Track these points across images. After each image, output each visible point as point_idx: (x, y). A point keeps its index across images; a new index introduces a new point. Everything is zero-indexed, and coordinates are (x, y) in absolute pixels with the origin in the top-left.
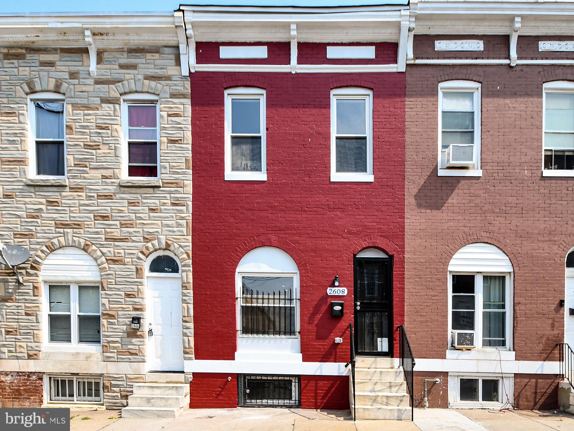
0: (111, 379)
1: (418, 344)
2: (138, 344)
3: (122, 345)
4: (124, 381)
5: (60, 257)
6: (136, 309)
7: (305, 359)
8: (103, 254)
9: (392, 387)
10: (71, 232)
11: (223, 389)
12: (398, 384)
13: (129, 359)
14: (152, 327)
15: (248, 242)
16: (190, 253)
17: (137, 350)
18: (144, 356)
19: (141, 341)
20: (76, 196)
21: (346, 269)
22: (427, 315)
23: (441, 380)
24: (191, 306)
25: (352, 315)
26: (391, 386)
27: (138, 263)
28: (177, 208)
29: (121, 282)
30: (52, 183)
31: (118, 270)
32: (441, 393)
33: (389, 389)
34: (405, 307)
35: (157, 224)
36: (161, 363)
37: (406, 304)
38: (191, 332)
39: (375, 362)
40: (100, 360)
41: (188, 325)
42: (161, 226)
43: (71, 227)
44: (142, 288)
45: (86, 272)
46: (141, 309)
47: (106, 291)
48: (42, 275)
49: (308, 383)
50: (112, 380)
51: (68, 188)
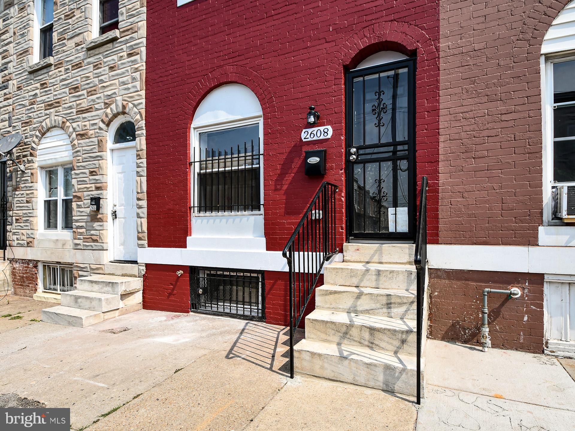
0: (79, 269)
1: (469, 216)
2: (99, 229)
3: (87, 230)
4: (89, 272)
5: (48, 140)
6: (98, 188)
7: (270, 247)
8: (74, 129)
9: (392, 305)
10: (53, 111)
11: (175, 286)
12: (405, 301)
13: (91, 246)
14: (117, 208)
15: (201, 83)
16: (143, 112)
17: (98, 236)
18: (103, 243)
19: (101, 226)
20: (58, 73)
21: (331, 94)
22: (490, 154)
23: (526, 291)
24: (144, 179)
25: (341, 170)
26: (391, 303)
27: (99, 134)
28: (131, 60)
29: (87, 158)
30: (42, 65)
31: (84, 145)
32: (526, 318)
33: (385, 310)
34: (441, 145)
35: (115, 84)
36: (124, 252)
37: (441, 139)
38: (144, 212)
39: (380, 250)
40: (71, 247)
41: (140, 203)
42: (118, 86)
43: (54, 106)
44: (102, 163)
45: (64, 153)
46: (101, 187)
47: (75, 170)
48: (37, 161)
49: (274, 285)
50: (80, 271)
51: (53, 67)
